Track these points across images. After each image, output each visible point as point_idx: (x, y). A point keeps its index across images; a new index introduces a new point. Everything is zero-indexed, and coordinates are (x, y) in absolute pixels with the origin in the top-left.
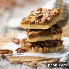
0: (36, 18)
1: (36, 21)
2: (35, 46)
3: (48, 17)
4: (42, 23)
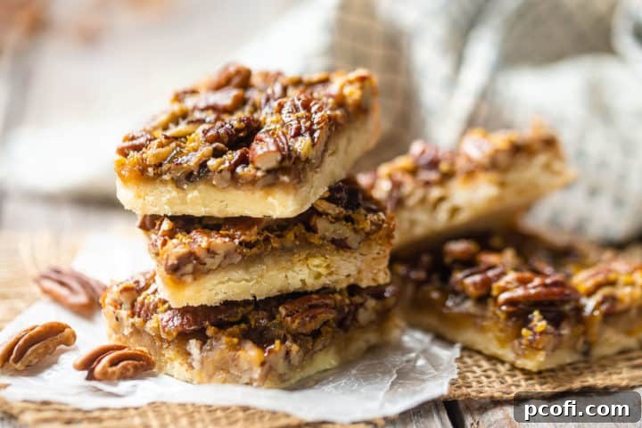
0: (217, 138)
1: (212, 163)
2: (210, 331)
3: (298, 133)
4: (259, 174)
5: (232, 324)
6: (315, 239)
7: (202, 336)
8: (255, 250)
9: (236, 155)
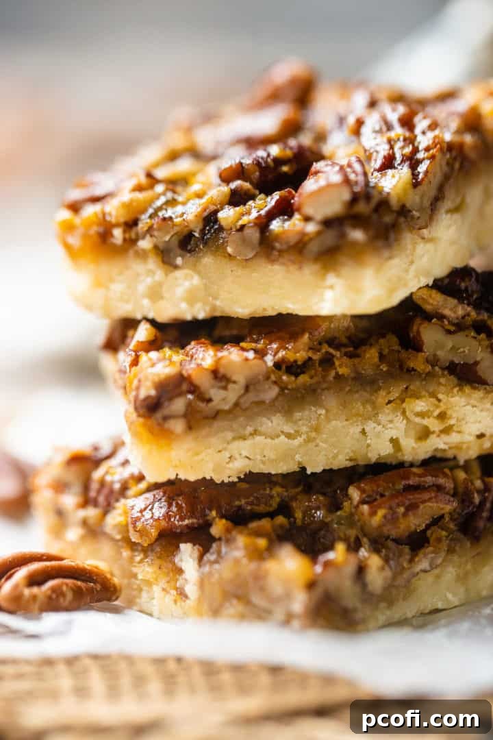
1: (227, 215)
2: (218, 528)
3: (389, 163)
4: (311, 228)
5: (259, 516)
6: (418, 363)
7: (202, 537)
8: (303, 379)
9: (273, 200)
